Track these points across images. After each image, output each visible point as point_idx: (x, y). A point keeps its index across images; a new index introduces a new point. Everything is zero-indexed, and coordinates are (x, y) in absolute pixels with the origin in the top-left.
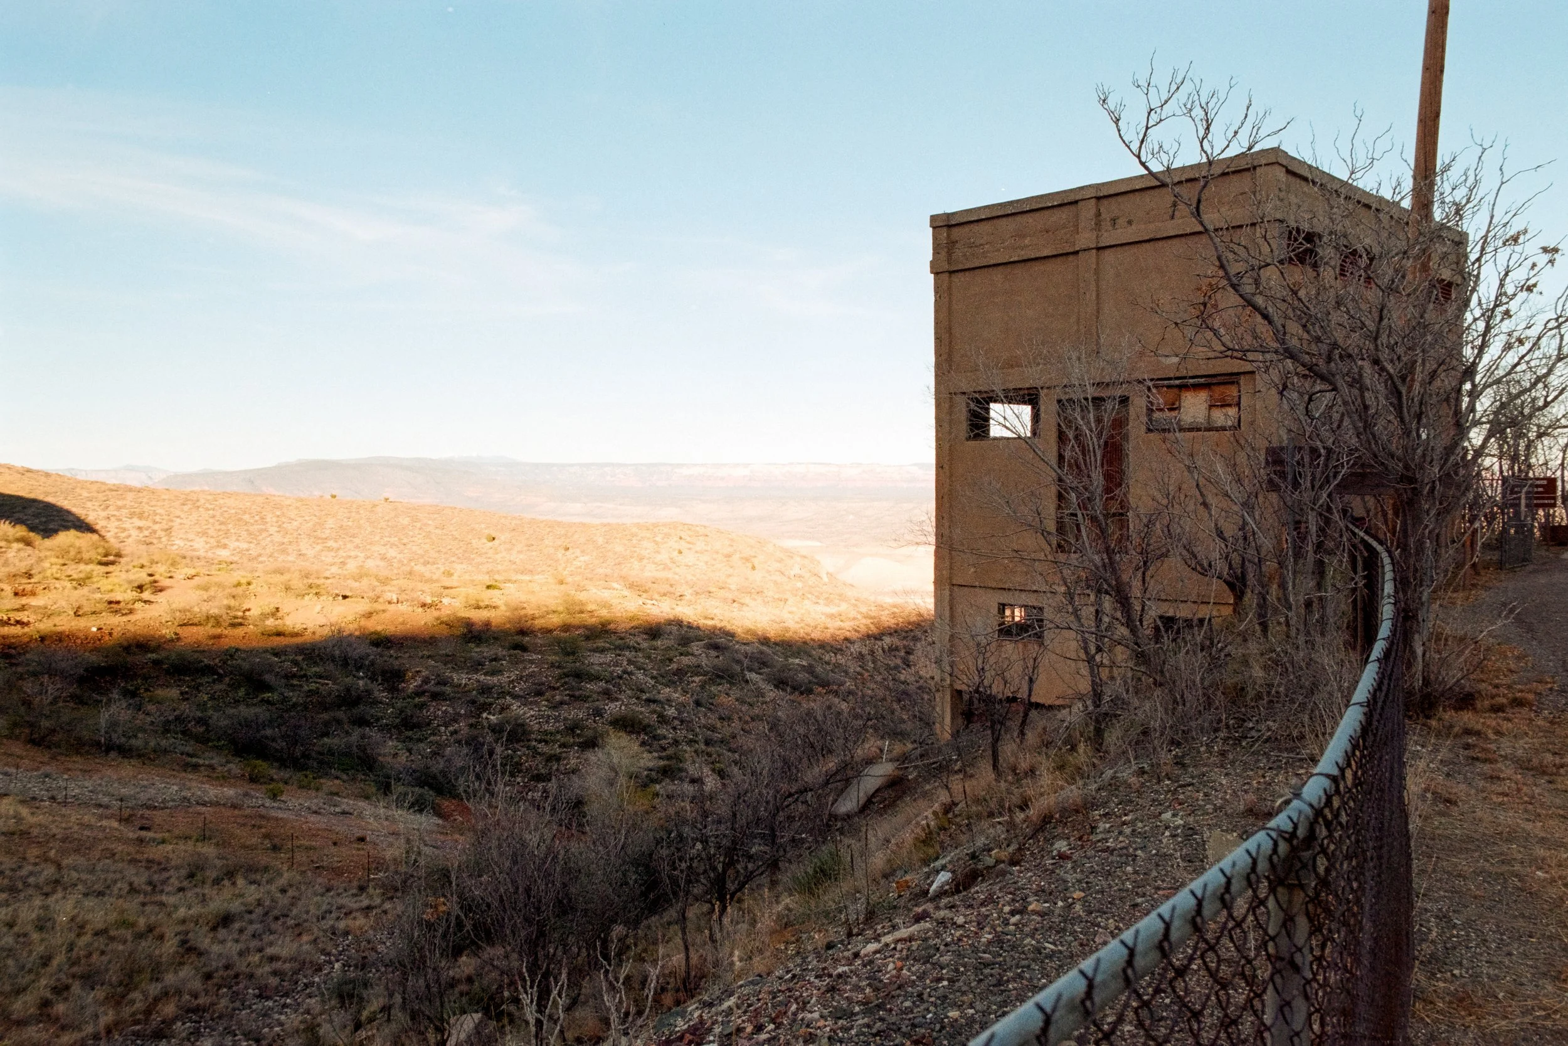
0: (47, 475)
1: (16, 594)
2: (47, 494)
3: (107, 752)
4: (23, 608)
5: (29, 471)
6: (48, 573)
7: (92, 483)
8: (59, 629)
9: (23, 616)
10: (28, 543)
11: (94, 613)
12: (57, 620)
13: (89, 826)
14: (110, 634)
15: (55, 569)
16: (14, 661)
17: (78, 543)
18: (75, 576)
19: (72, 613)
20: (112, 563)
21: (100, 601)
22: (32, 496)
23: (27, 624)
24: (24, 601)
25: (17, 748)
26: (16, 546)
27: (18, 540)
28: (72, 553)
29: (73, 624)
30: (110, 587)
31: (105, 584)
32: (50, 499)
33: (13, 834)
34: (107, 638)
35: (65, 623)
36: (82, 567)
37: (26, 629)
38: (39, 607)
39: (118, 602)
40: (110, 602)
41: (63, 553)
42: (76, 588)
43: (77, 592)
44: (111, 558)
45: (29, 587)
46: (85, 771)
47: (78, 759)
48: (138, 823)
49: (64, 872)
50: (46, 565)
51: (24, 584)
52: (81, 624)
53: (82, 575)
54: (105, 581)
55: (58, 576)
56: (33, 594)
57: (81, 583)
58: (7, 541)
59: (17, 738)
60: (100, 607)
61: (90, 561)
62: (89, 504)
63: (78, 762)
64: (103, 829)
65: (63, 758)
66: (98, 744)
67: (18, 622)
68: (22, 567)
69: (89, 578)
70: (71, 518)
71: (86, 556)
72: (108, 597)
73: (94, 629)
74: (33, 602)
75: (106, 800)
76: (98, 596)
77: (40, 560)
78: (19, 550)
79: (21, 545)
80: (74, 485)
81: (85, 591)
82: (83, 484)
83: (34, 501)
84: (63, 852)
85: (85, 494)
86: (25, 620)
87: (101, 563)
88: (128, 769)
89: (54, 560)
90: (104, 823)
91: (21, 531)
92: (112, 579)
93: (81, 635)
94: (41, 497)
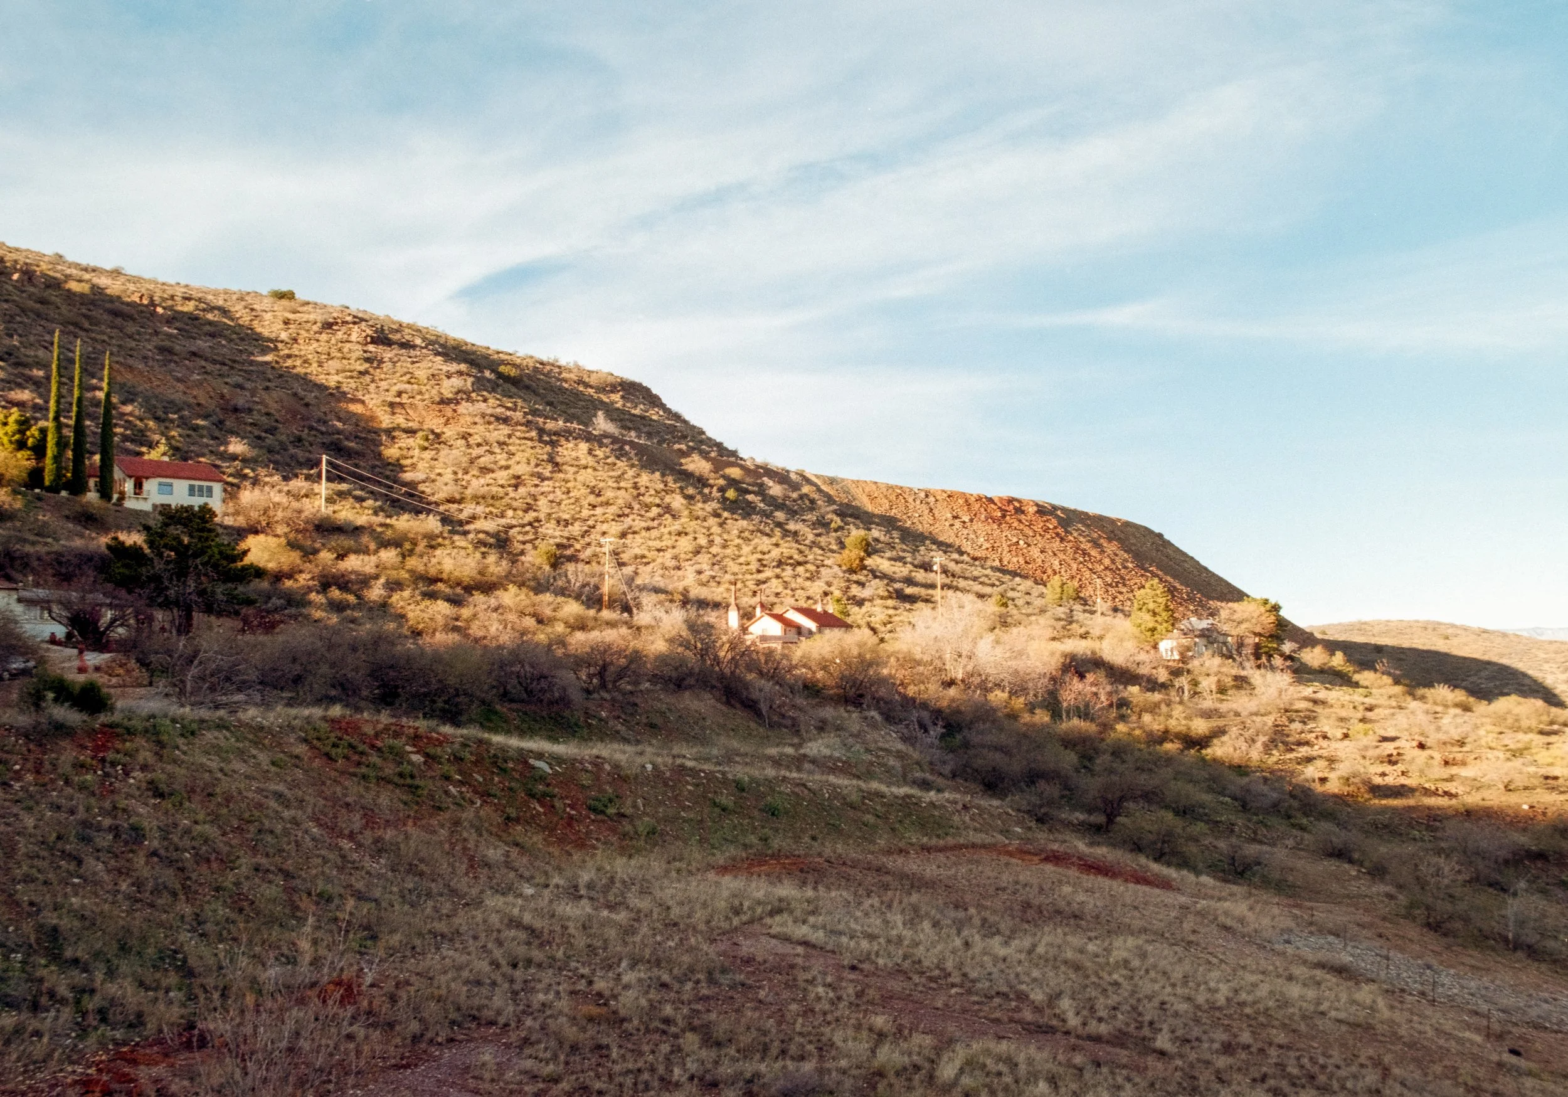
0: (1504, 635)
1: (1446, 763)
2: (1502, 655)
3: (1515, 949)
4: (1451, 779)
5: (1485, 631)
6: (1483, 742)
7: (1551, 642)
8: (1488, 803)
9: (1451, 787)
10: (1467, 709)
11: (1526, 788)
12: (1486, 794)
13: (1448, 1036)
14: (1544, 814)
15: (1491, 736)
16: (1439, 834)
17: (1517, 710)
18: (1512, 746)
19: (1501, 786)
20: (1555, 733)
21: (1535, 775)
22: (1486, 658)
23: (1455, 796)
24: (1454, 770)
25: (1412, 931)
26: (1454, 711)
27: (1456, 705)
28: (1510, 721)
29: (1503, 799)
30: (1550, 760)
31: (1543, 756)
32: (1505, 661)
33: (1359, 1026)
34: (1540, 817)
35: (1495, 798)
36: (1520, 736)
37: (1454, 802)
38: (1466, 778)
39: (1556, 778)
40: (1547, 778)
41: (1499, 720)
42: (1508, 759)
43: (1509, 764)
44: (1555, 727)
45: (1459, 756)
46: (1478, 968)
47: (1475, 953)
48: (1509, 1043)
49: (1390, 1082)
50: (1482, 732)
51: (1456, 753)
52: (1512, 799)
53: (1520, 745)
54: (1544, 753)
55: (1493, 745)
56: (1464, 763)
57: (1516, 753)
58: (1446, 706)
59: (1414, 919)
60: (1535, 782)
61: (1529, 730)
62: (1546, 667)
63: (1474, 957)
64: (1460, 1041)
65: (1459, 949)
66: (1506, 940)
67: (1446, 793)
68: (1456, 735)
69: (1526, 749)
70: (1527, 681)
71: (1525, 723)
72: (1544, 771)
73: (1526, 807)
74: (1464, 772)
75: (1484, 1007)
76: (1532, 769)
77: (1476, 727)
78: (1455, 716)
79: (1458, 711)
80: (1530, 645)
81: (1517, 763)
82: (1539, 645)
83: (1489, 663)
84: (1400, 1061)
85: (1542, 655)
86: (1453, 791)
87: (1542, 733)
88: (1532, 974)
89: (1490, 728)
90: (1467, 1034)
91: (1460, 695)
92: (1554, 751)
93: (1510, 812)
94: (1495, 659)
